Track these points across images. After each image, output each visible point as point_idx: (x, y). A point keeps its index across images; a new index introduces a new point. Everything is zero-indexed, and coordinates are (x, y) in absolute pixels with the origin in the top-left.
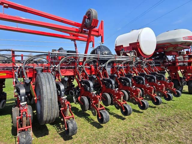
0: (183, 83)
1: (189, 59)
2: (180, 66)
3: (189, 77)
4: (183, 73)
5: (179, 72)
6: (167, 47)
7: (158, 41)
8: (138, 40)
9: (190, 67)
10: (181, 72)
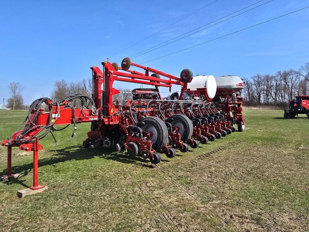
0: (234, 122)
1: (238, 101)
2: (231, 107)
3: (238, 117)
4: (233, 113)
5: (231, 113)
6: (224, 92)
7: (218, 86)
8: (205, 86)
9: (239, 108)
10: (232, 112)
